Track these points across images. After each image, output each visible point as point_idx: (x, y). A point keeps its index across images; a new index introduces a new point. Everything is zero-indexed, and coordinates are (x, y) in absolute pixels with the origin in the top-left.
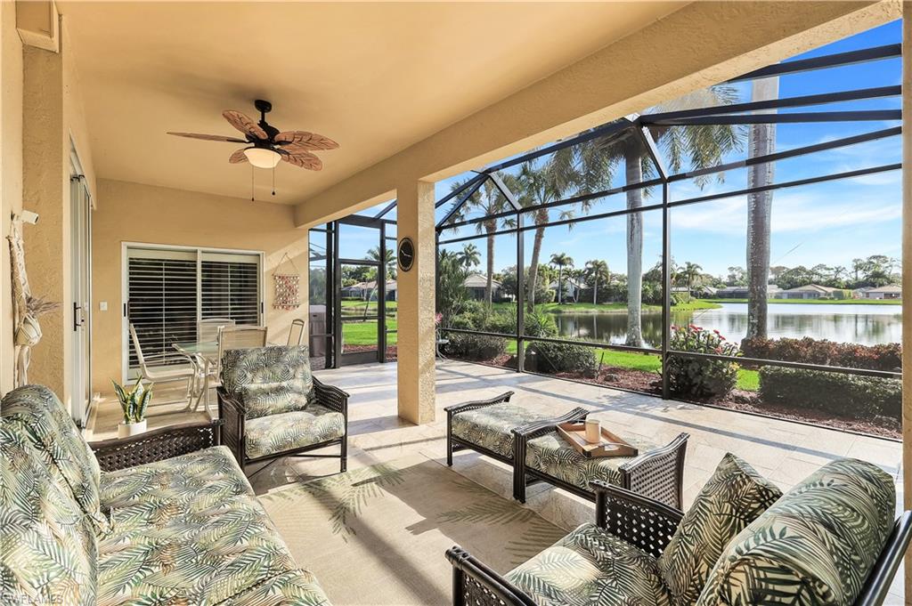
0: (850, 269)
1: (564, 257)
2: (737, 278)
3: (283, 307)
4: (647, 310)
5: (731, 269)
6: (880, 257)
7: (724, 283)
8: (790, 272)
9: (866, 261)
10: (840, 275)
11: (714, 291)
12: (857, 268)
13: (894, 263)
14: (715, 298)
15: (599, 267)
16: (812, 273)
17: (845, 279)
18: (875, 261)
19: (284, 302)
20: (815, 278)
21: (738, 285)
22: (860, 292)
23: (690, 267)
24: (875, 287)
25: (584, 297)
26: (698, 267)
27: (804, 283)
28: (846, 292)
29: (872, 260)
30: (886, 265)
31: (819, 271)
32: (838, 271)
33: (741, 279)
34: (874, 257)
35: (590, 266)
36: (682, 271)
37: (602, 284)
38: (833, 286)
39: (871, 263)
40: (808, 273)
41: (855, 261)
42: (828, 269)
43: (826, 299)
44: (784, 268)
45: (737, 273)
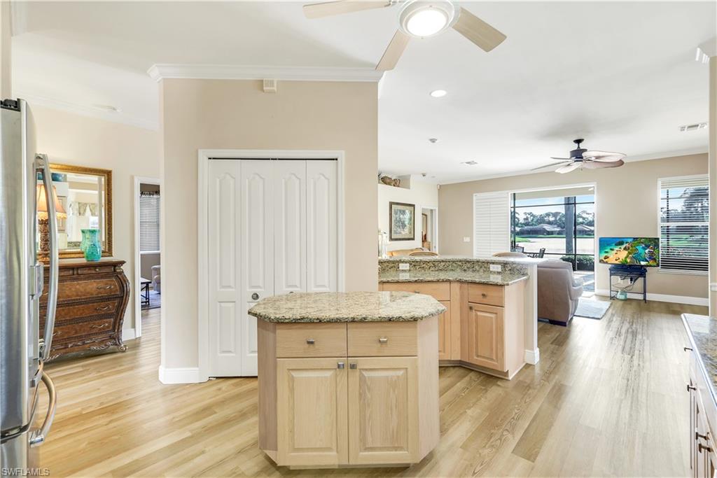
45: (529, 216)
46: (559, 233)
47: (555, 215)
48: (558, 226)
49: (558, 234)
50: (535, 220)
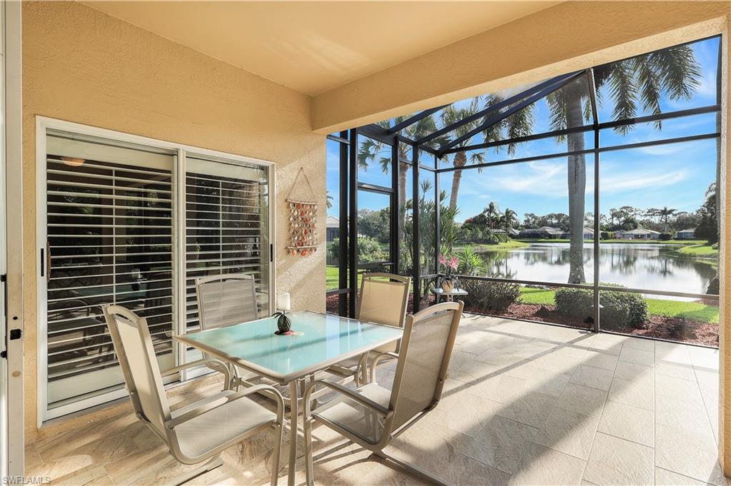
0: (608, 216)
2: (531, 223)
3: (298, 251)
4: (479, 248)
5: (526, 215)
6: (628, 207)
7: (522, 226)
9: (618, 210)
11: (517, 232)
12: (614, 215)
13: (637, 212)
14: (520, 239)
17: (605, 223)
18: (625, 211)
19: (299, 245)
20: (586, 223)
21: (533, 228)
22: (618, 233)
23: (507, 212)
24: (626, 229)
26: (514, 213)
28: (609, 233)
29: (623, 210)
30: (632, 213)
31: (588, 218)
33: (534, 223)
34: (624, 208)
36: (503, 215)
39: (622, 212)
41: (611, 210)
44: (564, 215)
45: (530, 218)
46: (563, 237)
47: (559, 216)
48: (562, 229)
49: (561, 238)
50: (537, 222)
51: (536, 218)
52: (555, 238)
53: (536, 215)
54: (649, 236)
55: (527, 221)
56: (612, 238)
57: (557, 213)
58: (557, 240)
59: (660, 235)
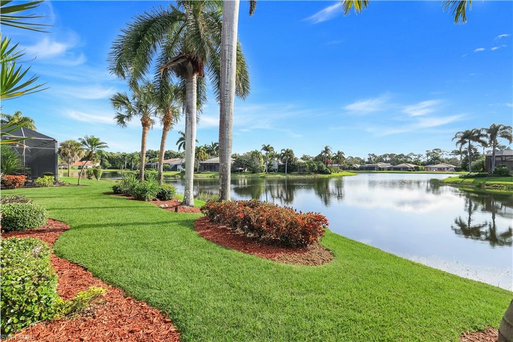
0: (425, 155)
1: (270, 147)
2: (372, 159)
5: (369, 155)
6: (438, 149)
8: (397, 156)
9: (432, 151)
10: (420, 159)
11: (359, 166)
12: (428, 155)
13: (444, 153)
14: (359, 170)
15: (289, 153)
16: (407, 157)
17: (422, 161)
18: (436, 152)
20: (409, 160)
21: (373, 163)
22: (428, 167)
23: (339, 153)
24: (434, 164)
25: (281, 169)
26: (343, 153)
27: (402, 162)
28: (421, 167)
30: (441, 153)
31: (411, 157)
32: (419, 157)
33: (374, 160)
34: (436, 150)
35: (284, 152)
36: (335, 155)
37: (290, 162)
38: (416, 164)
39: (434, 152)
40: (405, 157)
41: (427, 151)
42: (415, 155)
43: (411, 171)
44: (394, 154)
51: (375, 157)
52: (383, 170)
53: (375, 154)
54: (448, 168)
55: (370, 159)
56: (422, 170)
57: (390, 153)
58: (384, 171)
59: (455, 168)
